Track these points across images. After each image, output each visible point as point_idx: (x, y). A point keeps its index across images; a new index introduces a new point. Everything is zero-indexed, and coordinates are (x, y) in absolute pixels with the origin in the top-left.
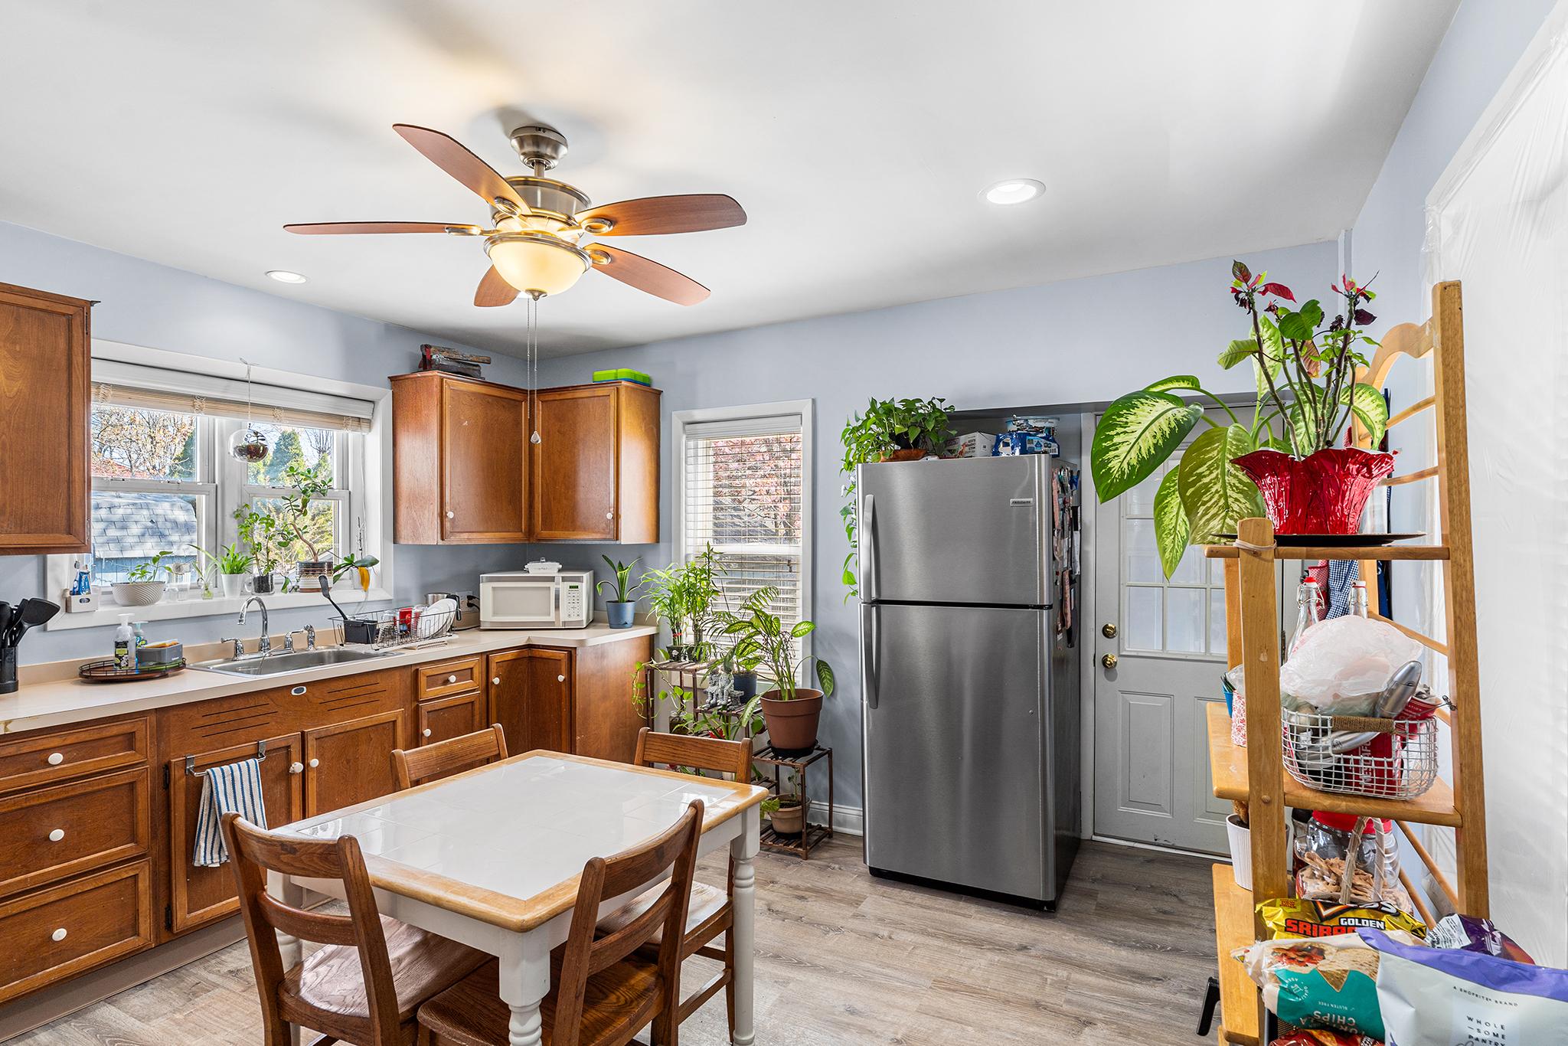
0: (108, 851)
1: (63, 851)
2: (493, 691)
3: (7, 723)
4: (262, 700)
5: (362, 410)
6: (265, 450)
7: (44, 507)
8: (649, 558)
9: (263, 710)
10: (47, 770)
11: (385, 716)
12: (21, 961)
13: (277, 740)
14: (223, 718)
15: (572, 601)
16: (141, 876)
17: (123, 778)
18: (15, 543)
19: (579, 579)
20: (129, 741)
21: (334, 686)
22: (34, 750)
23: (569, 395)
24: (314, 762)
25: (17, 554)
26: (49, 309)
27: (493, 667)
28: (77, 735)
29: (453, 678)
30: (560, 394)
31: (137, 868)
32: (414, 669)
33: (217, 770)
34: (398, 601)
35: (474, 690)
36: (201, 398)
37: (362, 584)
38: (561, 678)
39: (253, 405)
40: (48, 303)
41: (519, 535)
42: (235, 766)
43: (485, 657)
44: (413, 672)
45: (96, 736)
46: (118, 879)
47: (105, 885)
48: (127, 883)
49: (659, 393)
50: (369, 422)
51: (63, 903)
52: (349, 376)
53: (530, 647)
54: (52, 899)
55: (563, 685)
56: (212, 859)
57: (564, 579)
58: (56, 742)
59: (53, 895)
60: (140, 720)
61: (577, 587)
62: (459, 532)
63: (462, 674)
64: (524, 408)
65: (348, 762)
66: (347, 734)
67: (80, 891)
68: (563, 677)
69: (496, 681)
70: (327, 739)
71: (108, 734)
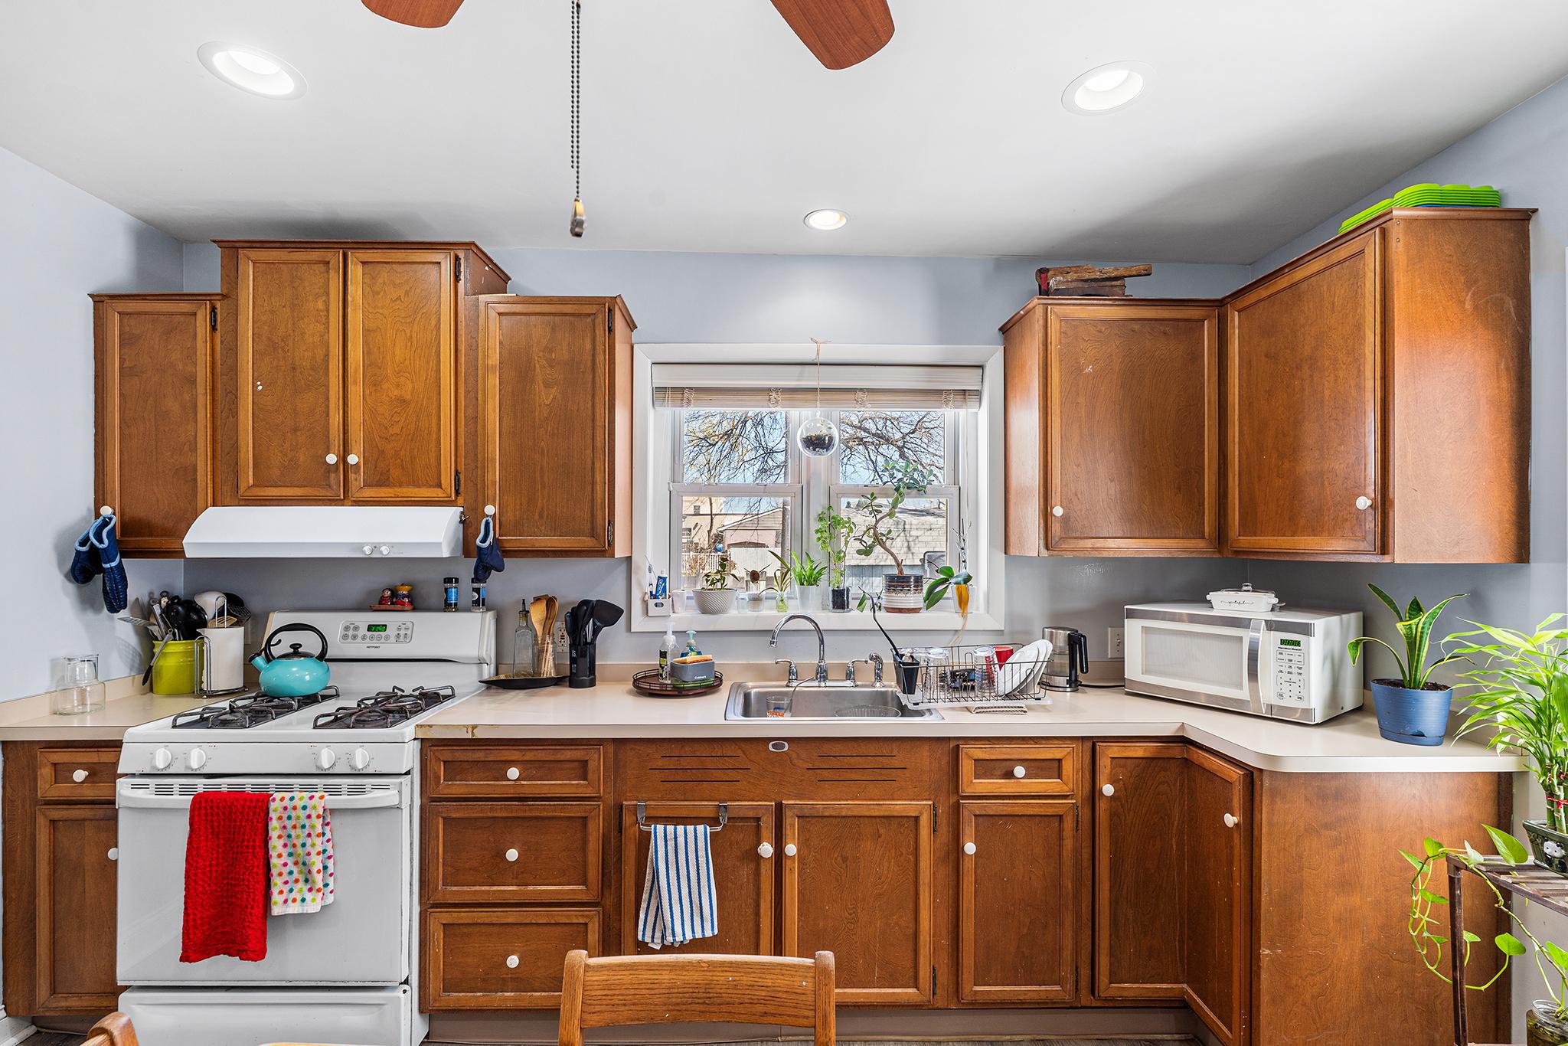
0: (560, 887)
1: (520, 873)
2: (1102, 807)
3: (474, 727)
4: (731, 750)
5: (967, 380)
6: (831, 439)
7: (573, 510)
8: (1499, 596)
9: (730, 763)
10: (504, 783)
11: (902, 806)
12: (485, 974)
13: (743, 806)
14: (684, 763)
15: (1286, 669)
16: (590, 926)
17: (575, 810)
18: (549, 545)
19: (1306, 629)
20: (582, 769)
21: (827, 749)
22: (498, 759)
23: (1283, 282)
24: (791, 849)
25: (542, 557)
26: (577, 312)
27: (1105, 765)
28: (535, 752)
29: (1020, 771)
30: (1267, 288)
31: (587, 916)
32: (952, 744)
33: (660, 828)
34: (1012, 633)
35: (1065, 797)
36: (776, 390)
37: (960, 606)
38: (1230, 820)
39: (824, 390)
40: (575, 306)
41: (1200, 544)
42: (680, 828)
43: (1090, 744)
44: (952, 748)
45: (552, 758)
46: (567, 922)
47: (556, 924)
48: (579, 929)
49: (1526, 216)
50: (978, 393)
51: (522, 929)
52: (943, 337)
53: (1183, 741)
54: (510, 921)
55: (1236, 836)
56: (653, 937)
57: (1271, 626)
58: (514, 755)
59: (512, 916)
60: (594, 749)
61: (1298, 643)
62: (1076, 538)
63: (1038, 768)
64: (1208, 330)
65: (845, 859)
66: (843, 820)
67: (534, 922)
68: (1236, 819)
69: (1108, 790)
70: (813, 821)
71: (562, 758)
